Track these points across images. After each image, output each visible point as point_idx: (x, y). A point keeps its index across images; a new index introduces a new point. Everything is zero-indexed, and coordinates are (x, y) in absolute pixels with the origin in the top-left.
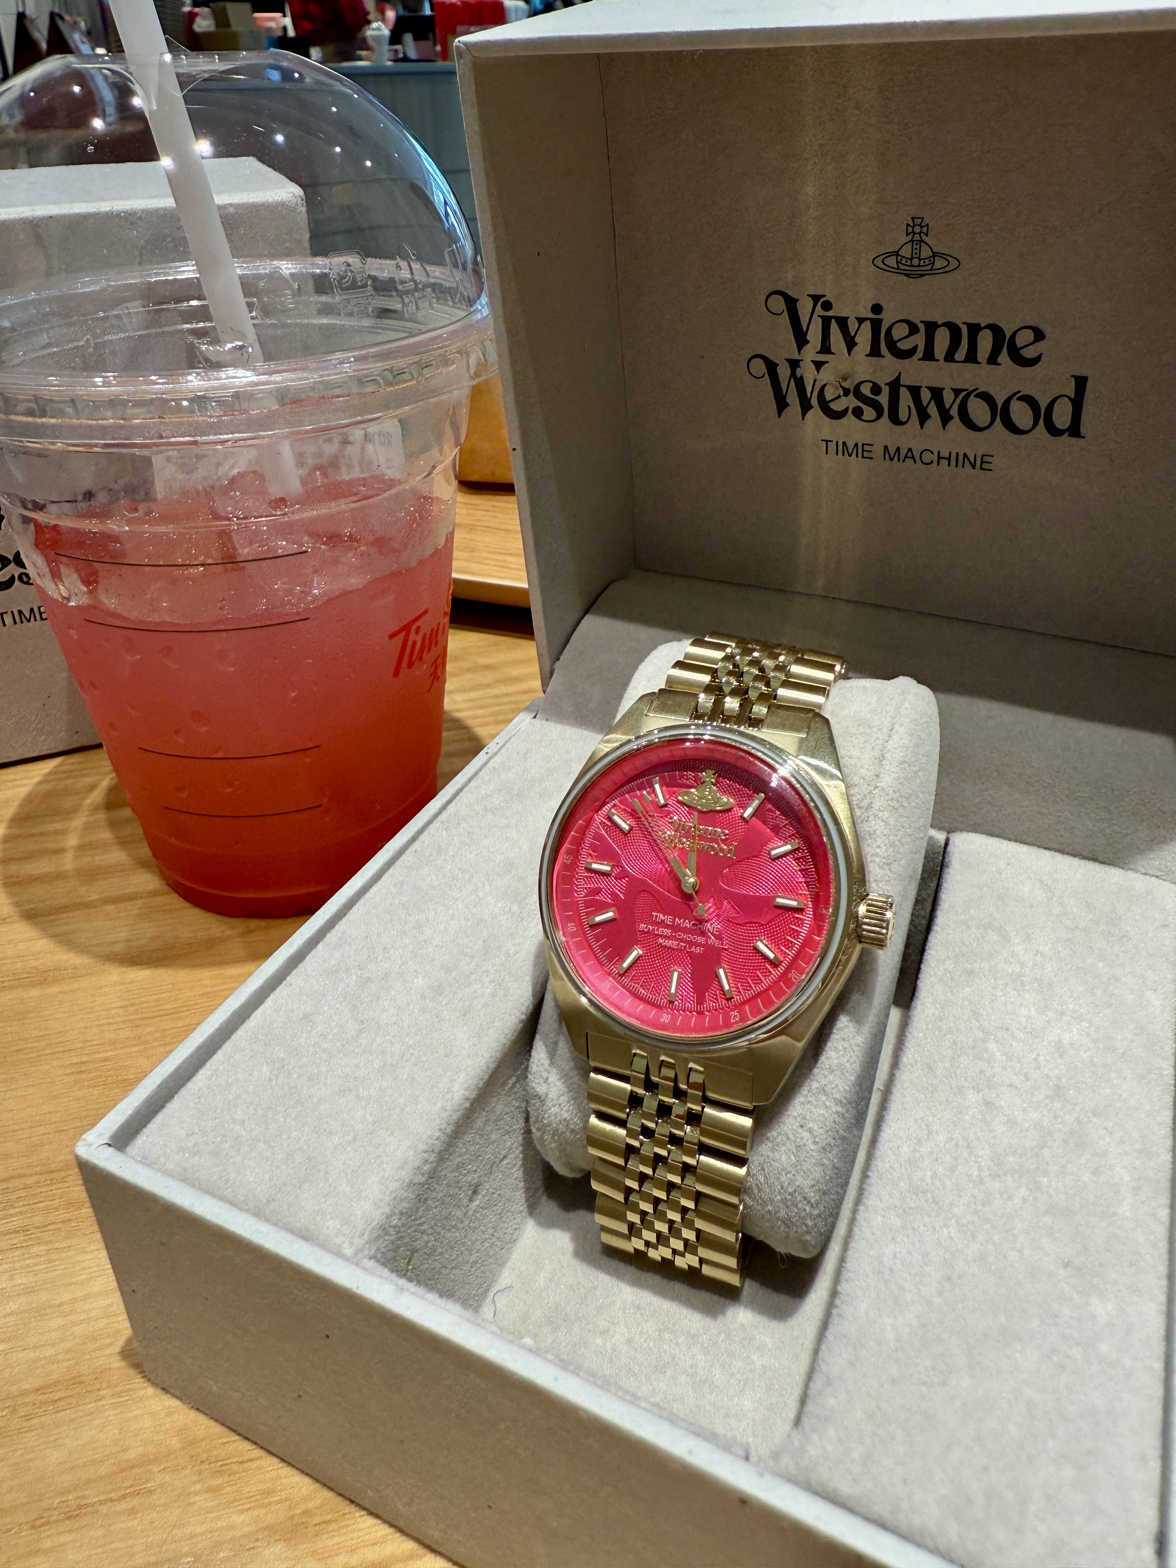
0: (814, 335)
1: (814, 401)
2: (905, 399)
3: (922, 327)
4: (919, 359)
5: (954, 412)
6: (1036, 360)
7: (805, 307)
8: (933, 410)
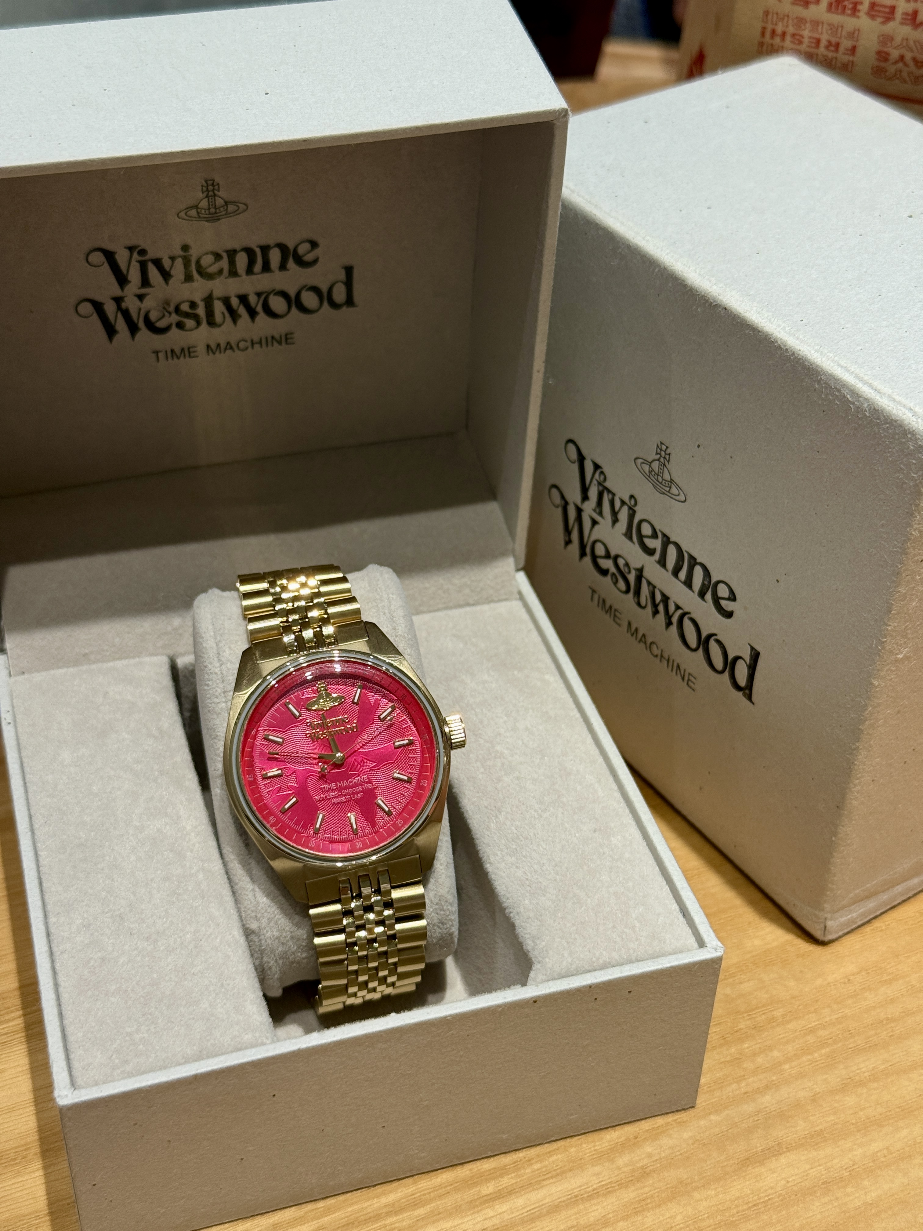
0: (134, 275)
1: (141, 324)
2: (219, 307)
3: (225, 255)
4: (226, 278)
5: (259, 309)
6: (315, 261)
7: (122, 257)
8: (242, 310)
